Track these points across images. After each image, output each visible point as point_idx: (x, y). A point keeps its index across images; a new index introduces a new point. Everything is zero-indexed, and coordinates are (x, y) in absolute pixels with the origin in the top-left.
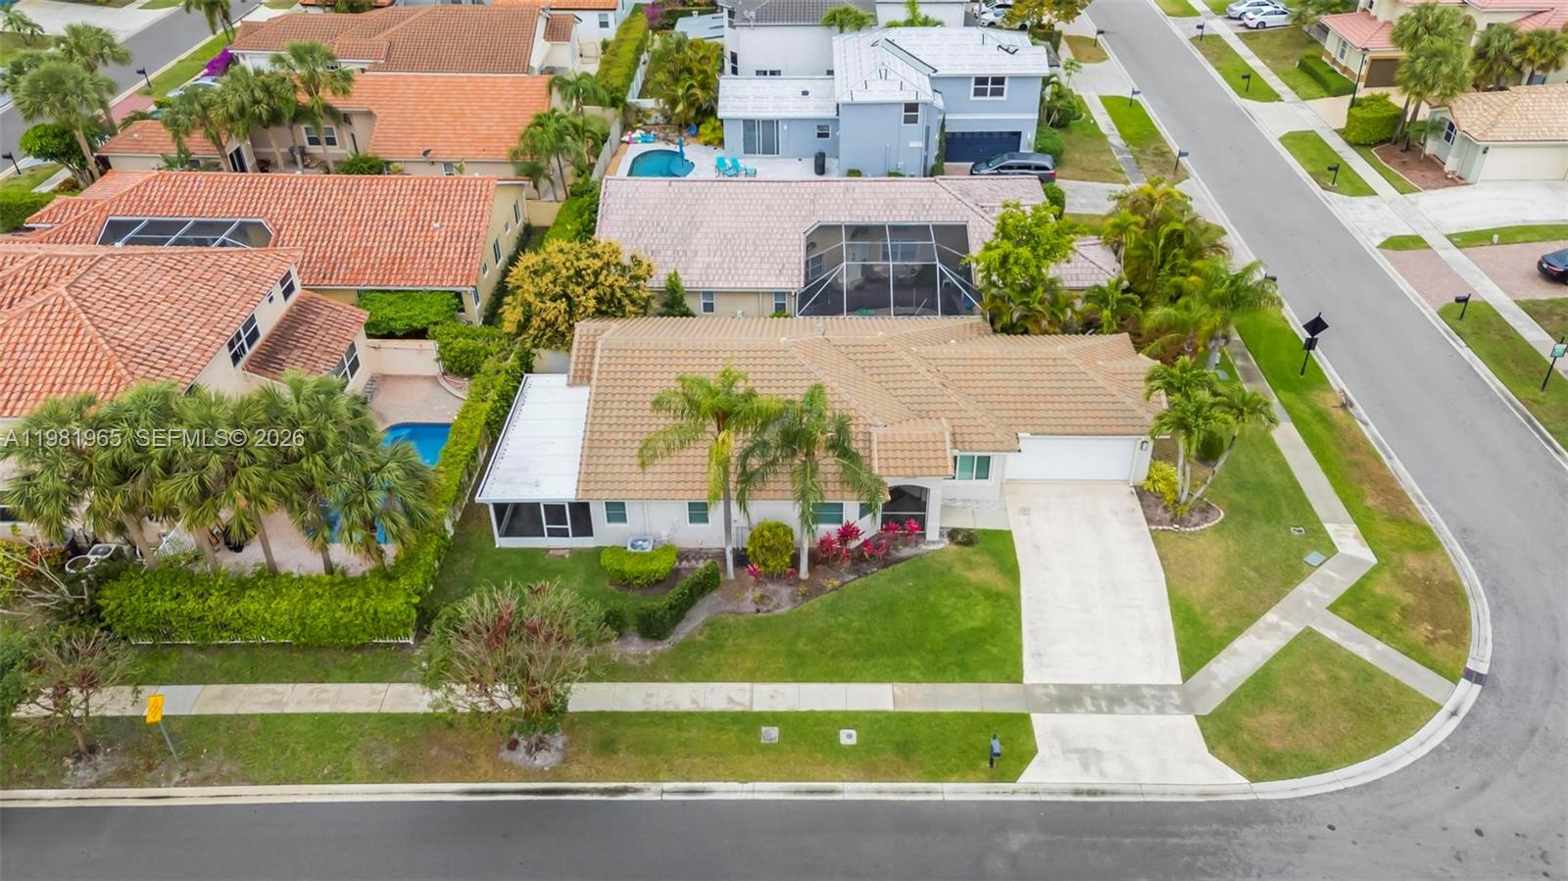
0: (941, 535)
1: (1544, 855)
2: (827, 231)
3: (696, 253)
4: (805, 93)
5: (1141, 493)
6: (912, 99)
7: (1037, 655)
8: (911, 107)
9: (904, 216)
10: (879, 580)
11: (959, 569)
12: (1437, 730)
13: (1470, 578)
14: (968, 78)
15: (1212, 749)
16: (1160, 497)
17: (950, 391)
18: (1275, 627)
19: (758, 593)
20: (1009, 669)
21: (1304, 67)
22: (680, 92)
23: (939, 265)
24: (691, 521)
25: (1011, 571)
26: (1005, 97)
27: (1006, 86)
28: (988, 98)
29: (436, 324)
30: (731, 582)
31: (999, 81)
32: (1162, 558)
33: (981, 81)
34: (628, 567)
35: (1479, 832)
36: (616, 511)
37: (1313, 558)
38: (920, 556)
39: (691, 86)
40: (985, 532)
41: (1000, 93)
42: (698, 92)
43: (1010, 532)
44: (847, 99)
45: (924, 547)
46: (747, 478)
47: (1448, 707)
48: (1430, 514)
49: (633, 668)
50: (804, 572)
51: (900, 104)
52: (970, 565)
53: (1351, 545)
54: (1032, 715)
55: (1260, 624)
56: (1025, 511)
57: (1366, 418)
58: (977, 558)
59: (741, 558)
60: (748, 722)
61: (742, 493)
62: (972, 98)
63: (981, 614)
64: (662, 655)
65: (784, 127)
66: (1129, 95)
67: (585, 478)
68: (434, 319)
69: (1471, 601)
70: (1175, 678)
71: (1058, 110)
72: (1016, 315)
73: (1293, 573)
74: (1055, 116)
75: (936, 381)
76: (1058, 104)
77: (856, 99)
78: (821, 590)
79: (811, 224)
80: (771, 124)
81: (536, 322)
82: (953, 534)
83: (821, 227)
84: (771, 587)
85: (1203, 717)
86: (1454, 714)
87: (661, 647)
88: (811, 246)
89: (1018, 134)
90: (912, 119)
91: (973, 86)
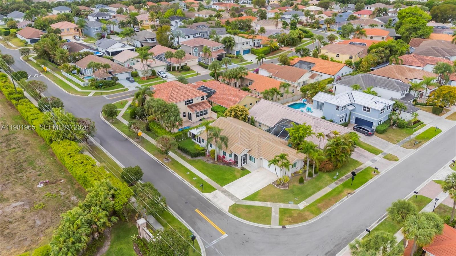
6: (338, 105)
7: (229, 186)
11: (235, 171)
12: (263, 226)
13: (313, 220)
14: (361, 106)
15: (230, 207)
20: (223, 184)
25: (242, 176)
26: (370, 113)
27: (370, 110)
28: (366, 112)
31: (369, 108)
32: (265, 187)
33: (365, 107)
35: (244, 234)
37: (291, 202)
38: (232, 167)
41: (369, 111)
43: (251, 172)
45: (236, 167)
48: (326, 212)
49: (186, 159)
50: (216, 160)
52: (238, 172)
53: (302, 205)
54: (217, 190)
56: (257, 172)
57: (349, 197)
58: (240, 172)
59: (209, 155)
60: (188, 171)
62: (362, 111)
63: (229, 177)
70: (241, 199)
71: (398, 123)
73: (283, 202)
75: (257, 143)
76: (398, 121)
78: (218, 164)
79: (284, 118)
80: (322, 104)
82: (242, 168)
83: (287, 119)
84: (211, 160)
85: (236, 204)
86: (270, 227)
87: (192, 159)
89: (373, 123)
90: (338, 109)
91: (363, 108)
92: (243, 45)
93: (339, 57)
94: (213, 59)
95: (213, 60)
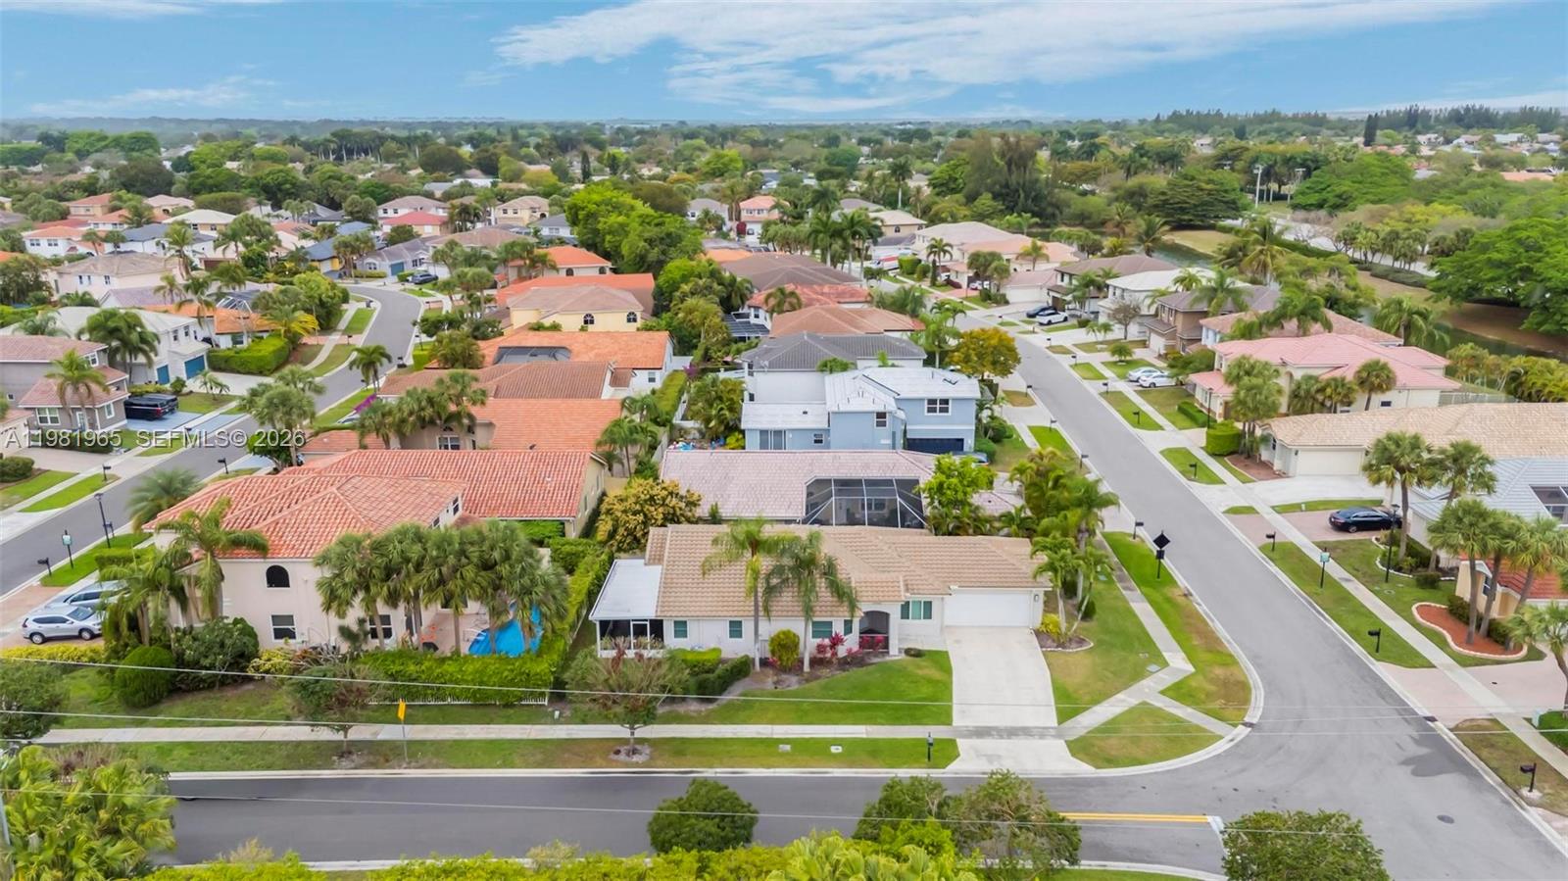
0: (900, 652)
1: (1275, 800)
2: (821, 483)
3: (729, 496)
4: (805, 413)
5: (1038, 633)
6: (881, 409)
7: (962, 712)
8: (881, 415)
9: (875, 474)
10: (856, 673)
11: (911, 668)
12: (1219, 747)
13: (1254, 677)
14: (922, 400)
15: (1073, 755)
16: (1048, 634)
17: (904, 560)
18: (1123, 701)
19: (775, 678)
20: (944, 717)
21: (1181, 410)
22: (714, 412)
23: (899, 499)
24: (731, 636)
25: (948, 671)
26: (950, 414)
27: (950, 405)
28: (938, 414)
29: (550, 537)
30: (756, 673)
31: (945, 401)
32: (1049, 665)
33: (932, 401)
34: (689, 657)
35: (1236, 790)
36: (681, 628)
37: (1152, 668)
38: (886, 663)
39: (722, 409)
40: (929, 651)
41: (946, 410)
42: (727, 413)
43: (947, 652)
44: (836, 409)
45: (887, 658)
46: (770, 590)
47: (1229, 737)
48: (1235, 649)
49: (692, 717)
50: (806, 668)
51: (873, 412)
52: (919, 667)
53: (1179, 663)
54: (958, 740)
55: (1112, 699)
56: (958, 642)
57: (1199, 601)
58: (924, 664)
59: (764, 663)
60: (771, 743)
61: (766, 601)
62: (926, 414)
63: (926, 690)
64: (713, 711)
65: (789, 435)
66: (1048, 425)
67: (662, 603)
68: (547, 534)
69: (1253, 691)
70: (1055, 723)
71: (993, 429)
72: (951, 526)
73: (1138, 674)
74: (990, 433)
75: (895, 554)
76: (993, 425)
77: (842, 409)
78: (818, 678)
79: (810, 478)
80: (779, 433)
81: (621, 531)
82: (908, 652)
83: (817, 481)
84: (784, 676)
85: (1072, 742)
86: (1232, 740)
87: (712, 706)
88: (809, 494)
89: (962, 440)
90: (883, 424)
91: (926, 406)
92: (176, 338)
93: (592, 322)
94: (108, 406)
95: (110, 413)
